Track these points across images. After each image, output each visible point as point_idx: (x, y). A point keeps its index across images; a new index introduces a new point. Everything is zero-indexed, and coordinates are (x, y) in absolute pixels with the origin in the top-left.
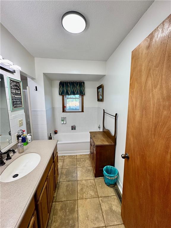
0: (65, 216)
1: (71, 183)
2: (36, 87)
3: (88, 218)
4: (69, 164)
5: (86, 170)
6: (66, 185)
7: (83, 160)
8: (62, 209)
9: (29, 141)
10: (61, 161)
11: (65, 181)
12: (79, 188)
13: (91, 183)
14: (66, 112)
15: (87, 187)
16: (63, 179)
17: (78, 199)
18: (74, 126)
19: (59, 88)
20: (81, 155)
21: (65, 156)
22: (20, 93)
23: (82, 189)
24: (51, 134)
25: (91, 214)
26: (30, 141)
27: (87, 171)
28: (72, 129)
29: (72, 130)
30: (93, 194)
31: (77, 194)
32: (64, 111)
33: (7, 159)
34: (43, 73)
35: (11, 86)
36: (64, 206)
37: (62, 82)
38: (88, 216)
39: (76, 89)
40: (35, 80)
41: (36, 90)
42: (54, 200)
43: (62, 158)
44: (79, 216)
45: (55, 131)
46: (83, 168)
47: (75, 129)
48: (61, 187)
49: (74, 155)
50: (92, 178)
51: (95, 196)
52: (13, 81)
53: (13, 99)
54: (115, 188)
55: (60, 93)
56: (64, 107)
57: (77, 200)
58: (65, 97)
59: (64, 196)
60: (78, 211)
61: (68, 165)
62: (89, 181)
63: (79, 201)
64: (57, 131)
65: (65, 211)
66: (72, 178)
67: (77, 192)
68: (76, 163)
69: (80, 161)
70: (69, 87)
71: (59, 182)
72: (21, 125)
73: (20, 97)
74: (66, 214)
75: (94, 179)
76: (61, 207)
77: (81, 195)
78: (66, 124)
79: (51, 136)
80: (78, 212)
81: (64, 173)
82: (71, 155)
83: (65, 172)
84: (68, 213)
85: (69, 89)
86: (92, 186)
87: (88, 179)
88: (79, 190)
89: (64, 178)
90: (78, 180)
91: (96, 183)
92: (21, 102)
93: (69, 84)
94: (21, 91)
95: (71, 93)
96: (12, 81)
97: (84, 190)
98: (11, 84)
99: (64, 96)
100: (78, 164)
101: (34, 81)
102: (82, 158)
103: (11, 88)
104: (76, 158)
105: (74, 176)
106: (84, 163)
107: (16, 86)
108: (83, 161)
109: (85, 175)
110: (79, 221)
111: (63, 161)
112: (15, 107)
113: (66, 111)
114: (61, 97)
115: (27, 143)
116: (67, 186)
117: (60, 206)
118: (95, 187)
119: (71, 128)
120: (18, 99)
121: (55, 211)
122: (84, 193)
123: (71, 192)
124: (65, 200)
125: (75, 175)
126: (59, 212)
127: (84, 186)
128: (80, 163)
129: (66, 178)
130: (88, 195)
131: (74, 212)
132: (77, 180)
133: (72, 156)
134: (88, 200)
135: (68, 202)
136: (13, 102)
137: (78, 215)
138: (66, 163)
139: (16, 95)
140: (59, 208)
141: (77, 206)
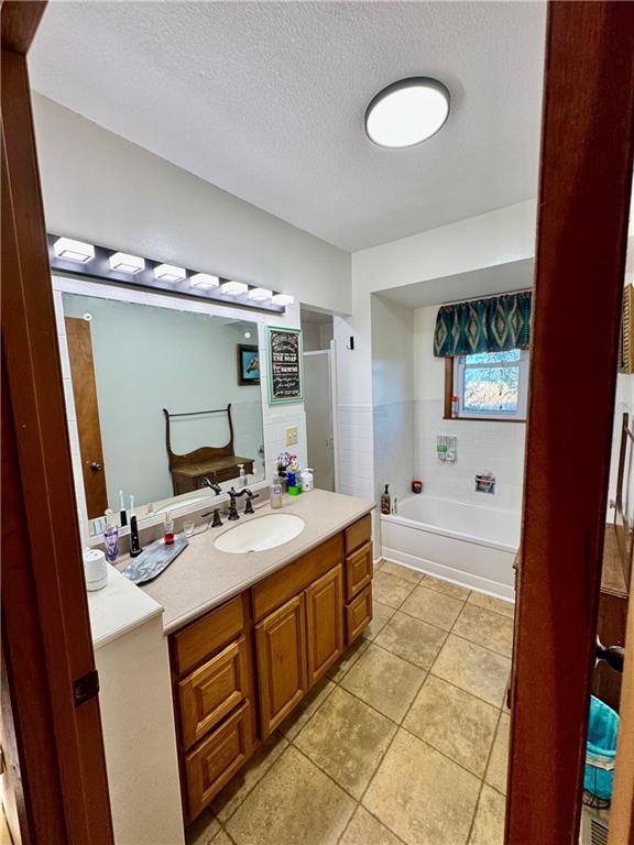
0: (343, 737)
1: (402, 666)
2: (352, 339)
3: (406, 802)
4: (426, 608)
5: (485, 661)
6: (385, 660)
7: (492, 619)
8: (344, 713)
9: (304, 488)
10: (405, 585)
11: (390, 649)
12: (424, 698)
13: (478, 712)
14: (457, 418)
15: (458, 717)
16: (385, 639)
17: (404, 725)
18: (487, 478)
19: (437, 333)
20: (490, 600)
21: (426, 575)
22: (297, 361)
23: (431, 708)
24: (387, 487)
25: (423, 805)
26: (308, 489)
27: (483, 666)
28: (479, 489)
29: (480, 493)
30: (466, 753)
31: (406, 709)
32: (448, 415)
33: (246, 512)
34: (373, 294)
35: (273, 347)
36: (353, 710)
37: (447, 307)
38: (410, 798)
39: (501, 326)
40: (349, 319)
41: (352, 348)
42: (336, 678)
43: (412, 580)
44: (380, 770)
45: (413, 484)
46: (472, 646)
47: (491, 491)
48: (369, 656)
49: (460, 588)
50: (495, 703)
51: (468, 765)
52: (280, 334)
53: (274, 378)
54: (599, 817)
55: (438, 349)
56: (451, 400)
57: (399, 726)
58: (456, 361)
59: (368, 686)
60: (384, 755)
61: (421, 609)
62: (474, 703)
63: (403, 734)
64: (420, 483)
65: (350, 726)
66: (415, 654)
67: (411, 704)
68: (454, 615)
69: (477, 617)
70: (473, 324)
71: (371, 642)
72: (292, 441)
73: (295, 369)
74: (349, 733)
75: (501, 710)
76: (345, 707)
77: (418, 724)
78: (455, 466)
79: (387, 492)
80: (383, 758)
81: (399, 626)
82: (449, 580)
83: (402, 623)
84: (353, 737)
85: (473, 330)
86: (476, 725)
87: (474, 693)
88: (419, 702)
89: (391, 639)
90: (432, 671)
91: (500, 727)
92: (297, 383)
93: (472, 312)
94: (297, 356)
95: (479, 344)
96: (276, 333)
97: (438, 717)
98: (272, 341)
99: (452, 358)
100: (461, 622)
101: (349, 323)
102: (488, 612)
103: (273, 351)
104: (464, 598)
105: (424, 652)
106: (486, 632)
107: (286, 343)
108: (491, 623)
109: (468, 672)
110: (373, 782)
111: (411, 588)
112: (280, 396)
113: (460, 416)
114: (441, 363)
115: (300, 491)
116: (389, 667)
117: (345, 703)
118: (491, 739)
119: (475, 484)
120: (288, 377)
121: (326, 705)
122: (435, 725)
123: (391, 691)
124: (364, 697)
125: (430, 650)
126: (334, 715)
127: (446, 706)
128: (469, 624)
129: (396, 641)
130: (446, 742)
131: (373, 748)
132: (429, 673)
133: (452, 587)
134: (435, 755)
135: (370, 710)
136: (276, 384)
137: (379, 766)
138: (417, 599)
139: (284, 366)
140: (339, 706)
141: (387, 741)
